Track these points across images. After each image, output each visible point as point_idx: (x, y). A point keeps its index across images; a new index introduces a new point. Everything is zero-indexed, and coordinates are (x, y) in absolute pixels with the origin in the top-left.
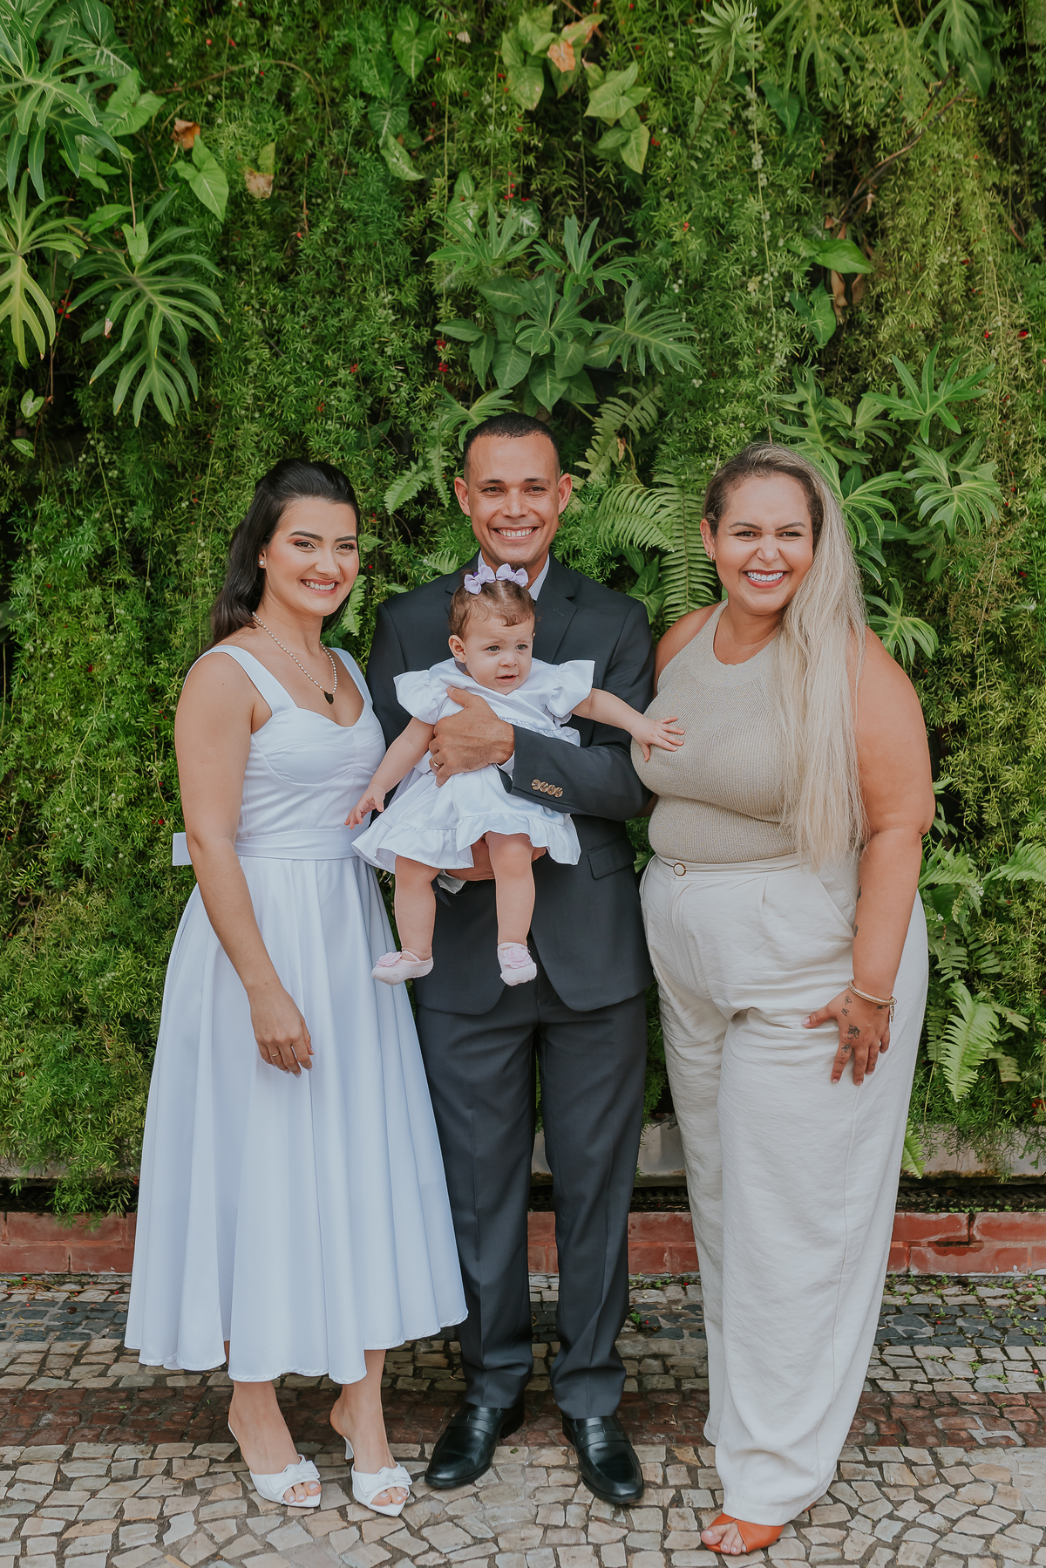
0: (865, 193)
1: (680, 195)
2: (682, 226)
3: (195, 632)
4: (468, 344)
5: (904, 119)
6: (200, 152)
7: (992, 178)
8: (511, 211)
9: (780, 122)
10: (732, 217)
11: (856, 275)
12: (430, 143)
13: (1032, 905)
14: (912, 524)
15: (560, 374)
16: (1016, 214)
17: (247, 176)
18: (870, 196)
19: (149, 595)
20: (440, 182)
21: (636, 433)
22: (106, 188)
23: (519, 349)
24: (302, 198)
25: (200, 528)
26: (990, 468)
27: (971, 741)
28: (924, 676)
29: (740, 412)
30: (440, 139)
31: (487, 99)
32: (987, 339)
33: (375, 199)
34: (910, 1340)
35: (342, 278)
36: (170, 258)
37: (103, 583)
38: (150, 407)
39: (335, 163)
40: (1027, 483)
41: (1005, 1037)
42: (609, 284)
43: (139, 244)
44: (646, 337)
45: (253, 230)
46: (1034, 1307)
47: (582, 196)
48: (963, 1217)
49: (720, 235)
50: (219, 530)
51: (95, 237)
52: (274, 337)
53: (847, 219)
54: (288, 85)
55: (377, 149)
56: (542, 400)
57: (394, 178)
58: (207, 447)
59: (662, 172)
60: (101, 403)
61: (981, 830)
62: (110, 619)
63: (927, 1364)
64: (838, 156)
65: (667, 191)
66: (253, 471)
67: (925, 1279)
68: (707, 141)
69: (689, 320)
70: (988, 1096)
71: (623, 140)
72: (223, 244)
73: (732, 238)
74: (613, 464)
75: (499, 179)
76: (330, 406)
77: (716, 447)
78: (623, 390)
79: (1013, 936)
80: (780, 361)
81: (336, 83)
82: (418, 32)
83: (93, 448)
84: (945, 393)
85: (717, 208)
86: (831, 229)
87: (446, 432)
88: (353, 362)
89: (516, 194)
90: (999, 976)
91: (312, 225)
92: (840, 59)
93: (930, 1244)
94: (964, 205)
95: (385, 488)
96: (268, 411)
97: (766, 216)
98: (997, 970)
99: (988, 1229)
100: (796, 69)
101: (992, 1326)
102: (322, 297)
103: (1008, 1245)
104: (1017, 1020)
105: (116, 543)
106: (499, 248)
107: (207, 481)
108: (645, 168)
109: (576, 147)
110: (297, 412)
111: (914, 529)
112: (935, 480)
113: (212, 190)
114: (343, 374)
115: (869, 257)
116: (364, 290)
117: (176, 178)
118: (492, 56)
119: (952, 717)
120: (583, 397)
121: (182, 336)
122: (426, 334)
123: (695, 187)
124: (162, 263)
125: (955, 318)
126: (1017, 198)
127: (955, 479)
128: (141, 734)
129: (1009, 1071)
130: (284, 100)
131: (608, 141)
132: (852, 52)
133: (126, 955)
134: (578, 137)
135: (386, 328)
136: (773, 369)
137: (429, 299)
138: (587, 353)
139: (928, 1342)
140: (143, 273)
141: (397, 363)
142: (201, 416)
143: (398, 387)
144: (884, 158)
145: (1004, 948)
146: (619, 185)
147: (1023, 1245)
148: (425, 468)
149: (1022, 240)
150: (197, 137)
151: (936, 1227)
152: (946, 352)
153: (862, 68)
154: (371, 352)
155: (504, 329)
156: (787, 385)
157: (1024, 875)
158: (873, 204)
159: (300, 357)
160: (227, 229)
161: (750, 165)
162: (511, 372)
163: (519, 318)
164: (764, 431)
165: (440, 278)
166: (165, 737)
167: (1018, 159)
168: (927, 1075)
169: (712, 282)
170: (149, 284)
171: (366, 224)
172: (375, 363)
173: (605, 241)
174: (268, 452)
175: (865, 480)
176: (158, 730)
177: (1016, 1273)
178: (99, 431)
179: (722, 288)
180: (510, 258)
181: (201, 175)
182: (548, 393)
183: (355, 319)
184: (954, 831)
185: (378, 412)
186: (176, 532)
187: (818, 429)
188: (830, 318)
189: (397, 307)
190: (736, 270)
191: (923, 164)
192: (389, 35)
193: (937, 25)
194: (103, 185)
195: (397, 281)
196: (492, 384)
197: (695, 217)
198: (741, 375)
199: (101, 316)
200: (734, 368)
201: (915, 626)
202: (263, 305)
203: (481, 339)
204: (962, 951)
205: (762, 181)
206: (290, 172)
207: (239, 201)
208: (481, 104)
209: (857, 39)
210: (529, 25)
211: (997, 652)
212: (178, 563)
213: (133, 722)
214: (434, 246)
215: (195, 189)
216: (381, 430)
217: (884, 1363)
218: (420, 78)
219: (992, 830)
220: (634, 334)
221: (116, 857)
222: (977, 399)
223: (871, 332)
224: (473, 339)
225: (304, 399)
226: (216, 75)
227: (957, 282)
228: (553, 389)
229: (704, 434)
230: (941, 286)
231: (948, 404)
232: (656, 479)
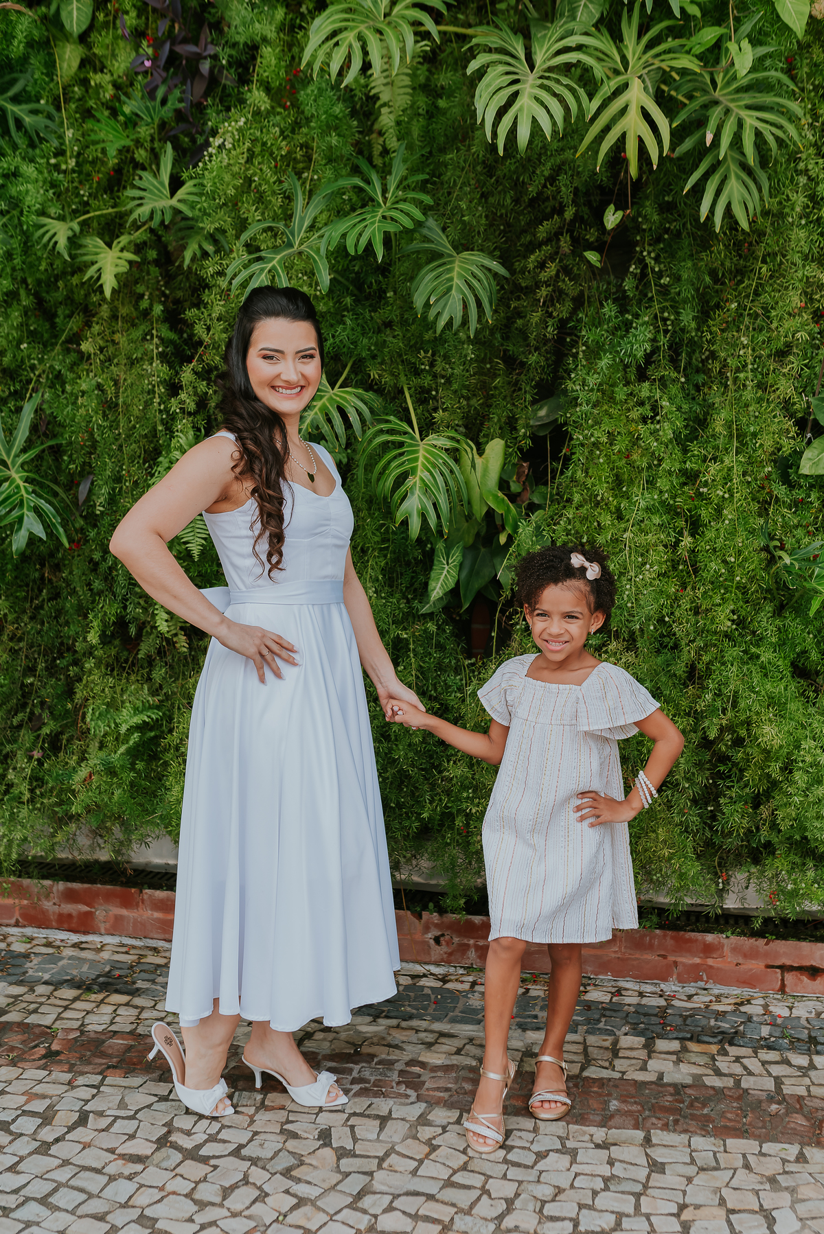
3: (731, 424)
22: (698, 14)
25: (744, 327)
36: (752, 76)
37: (649, 379)
43: (743, 56)
50: (762, 328)
62: (656, 411)
83: (644, 259)
96: (813, 218)
105: (660, 344)
107: (754, 283)
113: (795, 9)
140: (725, 92)
170: (733, 100)
213: (671, 502)
215: (779, 10)
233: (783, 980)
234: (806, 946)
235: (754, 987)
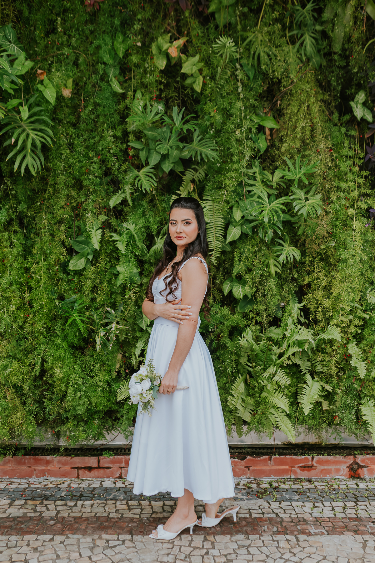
0: (277, 101)
1: (213, 100)
2: (214, 111)
3: (41, 248)
4: (139, 149)
5: (290, 77)
6: (46, 81)
7: (321, 97)
8: (155, 104)
9: (247, 76)
10: (231, 108)
11: (273, 129)
12: (126, 80)
13: (334, 348)
14: (293, 215)
15: (171, 161)
16: (329, 109)
17: (63, 90)
18: (279, 102)
19: (25, 235)
20: (130, 93)
21: (197, 181)
22: (13, 93)
23: (157, 152)
24: (82, 98)
25: (44, 212)
26: (319, 196)
27: (313, 290)
28: (297, 268)
29: (233, 175)
30: (130, 79)
31: (147, 65)
32: (318, 152)
33: (108, 99)
34: (290, 500)
35: (95, 126)
36: (35, 118)
37: (9, 231)
38: (27, 168)
39: (94, 86)
40: (332, 202)
41: (325, 394)
42: (188, 130)
43: (25, 113)
44: (201, 149)
45: (64, 108)
46: (334, 489)
47: (179, 99)
48: (310, 458)
49: (227, 114)
50: (50, 213)
51: (9, 110)
52: (71, 146)
53: (271, 109)
54: (77, 59)
55: (108, 82)
56: (165, 170)
57: (114, 92)
58: (47, 184)
59: (207, 92)
60: (9, 167)
61: (316, 322)
62: (11, 243)
63: (296, 508)
64: (268, 88)
65: (208, 99)
66: (63, 192)
67: (297, 479)
68: (222, 82)
69: (216, 143)
70: (318, 415)
71: (194, 81)
72: (54, 113)
73: (231, 115)
74: (189, 192)
75: (151, 93)
76: (90, 170)
77: (225, 187)
78: (193, 167)
79: (327, 359)
80: (247, 158)
81: (94, 58)
82: (123, 41)
83: (6, 183)
84: (303, 170)
85: (226, 105)
86: (266, 113)
87: (131, 180)
88: (99, 155)
89: (157, 98)
90: (322, 373)
91: (85, 107)
92: (269, 56)
93: (298, 467)
94: (311, 106)
95: (109, 199)
96: (69, 171)
97: (243, 108)
98: (321, 370)
99: (319, 462)
100: (253, 58)
101: (319, 495)
102: (88, 132)
103: (325, 467)
104: (328, 388)
105: (14, 217)
106: (151, 117)
107: (46, 195)
108: (201, 90)
109: (178, 82)
110: (79, 172)
111: (293, 216)
112: (300, 199)
113: (50, 95)
114: (95, 159)
115: (278, 122)
116: (103, 130)
117: (37, 90)
118: (148, 51)
119: (306, 282)
120: (179, 169)
121: (39, 144)
122: (125, 146)
123: (219, 97)
124: (32, 119)
125: (308, 144)
126: (329, 104)
127: (307, 199)
128: (22, 284)
129: (325, 406)
130: (76, 64)
131: (189, 81)
132: (273, 53)
133: (15, 362)
134: (178, 79)
135: (111, 144)
136: (245, 161)
137: (126, 134)
138: (180, 153)
139: (297, 501)
140: (26, 123)
141: (115, 156)
142: (45, 173)
143: (114, 164)
144: (283, 90)
145: (324, 363)
146: (192, 96)
147: (331, 467)
148: (124, 192)
149: (331, 118)
150: (45, 76)
151: (301, 461)
152: (304, 156)
153: (276, 59)
154: (105, 152)
155: (152, 145)
156: (250, 166)
157: (330, 337)
158: (280, 105)
159: (80, 153)
160: (55, 107)
161: (237, 90)
162: (154, 160)
163: (157, 141)
164: (242, 182)
165: (129, 127)
166: (30, 285)
167: (330, 91)
168: (297, 407)
169: (224, 130)
170: (28, 126)
171: (104, 107)
172: (106, 156)
173: (187, 115)
174: (68, 186)
175: (277, 199)
176: (28, 283)
177: (328, 477)
178: (8, 177)
179: (228, 133)
180: (154, 120)
181: (47, 89)
182: (167, 167)
183: (100, 140)
184: (307, 321)
185: (107, 172)
186: (35, 213)
187: (260, 182)
188: (265, 143)
189: (115, 136)
190: (232, 126)
191: (296, 92)
192: (113, 43)
193: (302, 44)
194: (12, 92)
195: (115, 127)
196: (147, 164)
197: (218, 108)
198: (234, 162)
199: (10, 137)
200: (231, 160)
201: (293, 250)
202: (67, 134)
203: (143, 148)
204: (309, 363)
205: (242, 96)
206: (78, 88)
207: (60, 98)
208: (145, 67)
209: (274, 49)
210: (162, 41)
211: (321, 260)
212: (36, 224)
213: (19, 280)
214: (128, 116)
215: (44, 94)
216: (108, 179)
217: (281, 508)
218: (123, 57)
219: (320, 322)
220: (196, 148)
221: (12, 328)
222: (315, 173)
223: (279, 149)
224: (141, 148)
225: (81, 167)
226: (52, 54)
227: (308, 133)
228: (168, 166)
229: (221, 183)
230: (303, 133)
231: (305, 174)
232: (204, 198)
233: (78, 473)
234: (86, 458)
235: (66, 477)
